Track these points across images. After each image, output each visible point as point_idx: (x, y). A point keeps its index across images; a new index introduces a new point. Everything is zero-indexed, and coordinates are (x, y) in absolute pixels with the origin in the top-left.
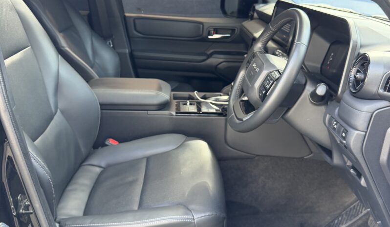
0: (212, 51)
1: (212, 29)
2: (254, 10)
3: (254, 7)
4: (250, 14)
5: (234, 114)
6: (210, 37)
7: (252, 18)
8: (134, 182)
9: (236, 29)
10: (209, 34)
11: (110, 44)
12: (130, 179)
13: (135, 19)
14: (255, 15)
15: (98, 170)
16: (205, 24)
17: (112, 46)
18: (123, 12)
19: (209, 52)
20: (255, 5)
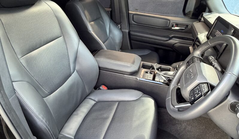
0: (173, 35)
1: (175, 24)
2: (202, 16)
3: (203, 14)
4: (199, 18)
5: (170, 97)
6: (173, 28)
7: (200, 21)
8: (107, 118)
9: (189, 25)
10: (173, 26)
11: (119, 27)
12: (105, 116)
13: (134, 15)
14: (202, 19)
15: (93, 103)
16: (171, 21)
17: (120, 28)
18: (129, 11)
19: (171, 36)
20: (203, 13)
